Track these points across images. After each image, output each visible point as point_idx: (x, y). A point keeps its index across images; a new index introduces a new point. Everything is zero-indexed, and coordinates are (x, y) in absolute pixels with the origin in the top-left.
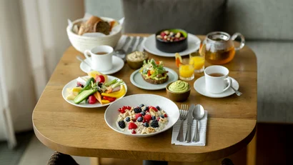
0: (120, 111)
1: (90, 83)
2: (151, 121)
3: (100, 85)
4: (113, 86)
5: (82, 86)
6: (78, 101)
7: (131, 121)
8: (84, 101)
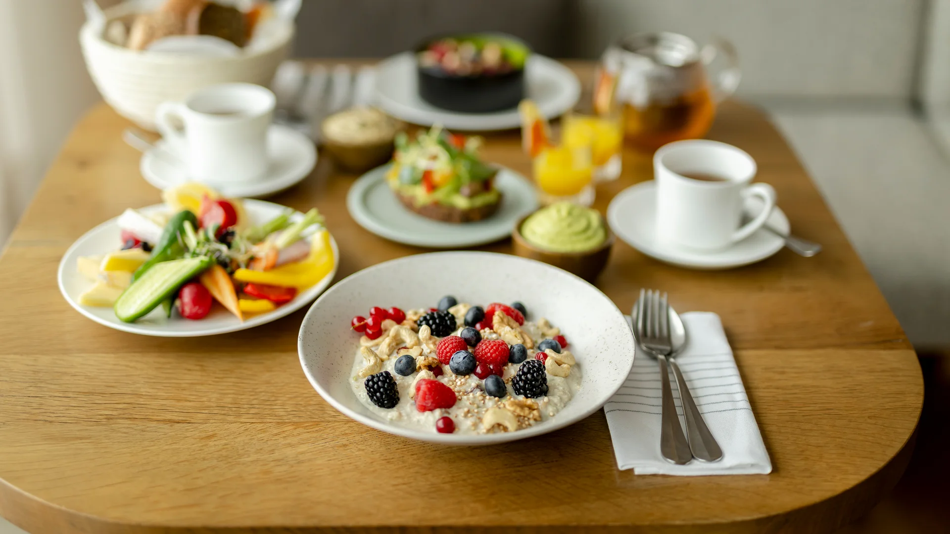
0: (361, 329)
1: (182, 231)
2: (513, 370)
3: (224, 236)
4: (281, 240)
5: (147, 247)
6: (133, 308)
7: (424, 374)
8: (160, 311)
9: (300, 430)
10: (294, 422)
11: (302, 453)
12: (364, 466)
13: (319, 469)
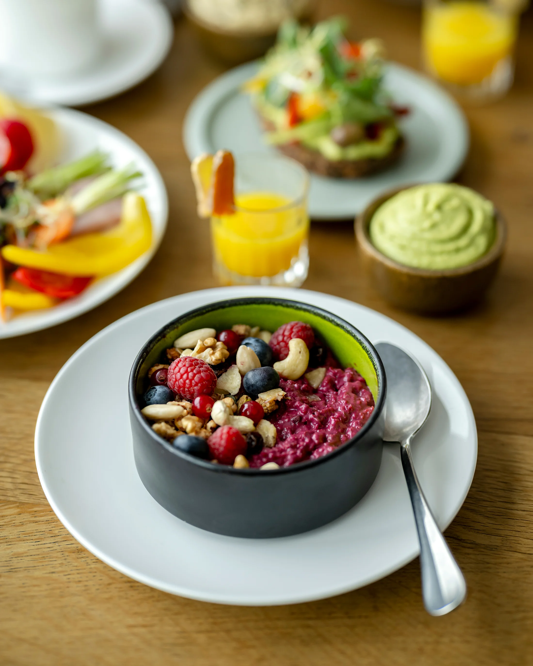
9: (26, 517)
10: (20, 503)
11: (18, 556)
12: (98, 589)
13: (35, 586)
